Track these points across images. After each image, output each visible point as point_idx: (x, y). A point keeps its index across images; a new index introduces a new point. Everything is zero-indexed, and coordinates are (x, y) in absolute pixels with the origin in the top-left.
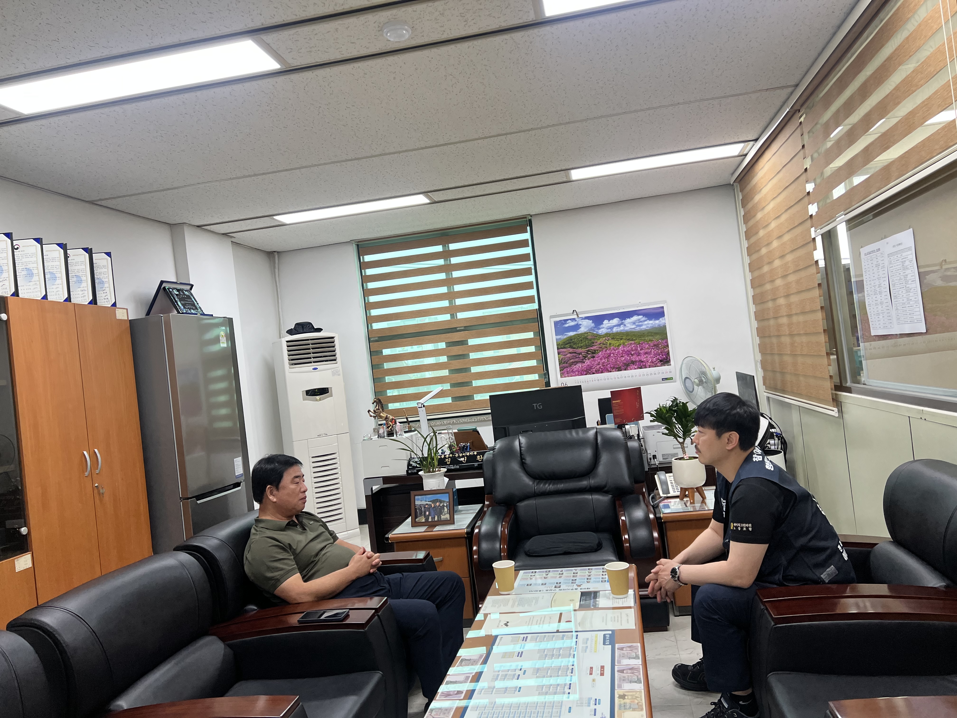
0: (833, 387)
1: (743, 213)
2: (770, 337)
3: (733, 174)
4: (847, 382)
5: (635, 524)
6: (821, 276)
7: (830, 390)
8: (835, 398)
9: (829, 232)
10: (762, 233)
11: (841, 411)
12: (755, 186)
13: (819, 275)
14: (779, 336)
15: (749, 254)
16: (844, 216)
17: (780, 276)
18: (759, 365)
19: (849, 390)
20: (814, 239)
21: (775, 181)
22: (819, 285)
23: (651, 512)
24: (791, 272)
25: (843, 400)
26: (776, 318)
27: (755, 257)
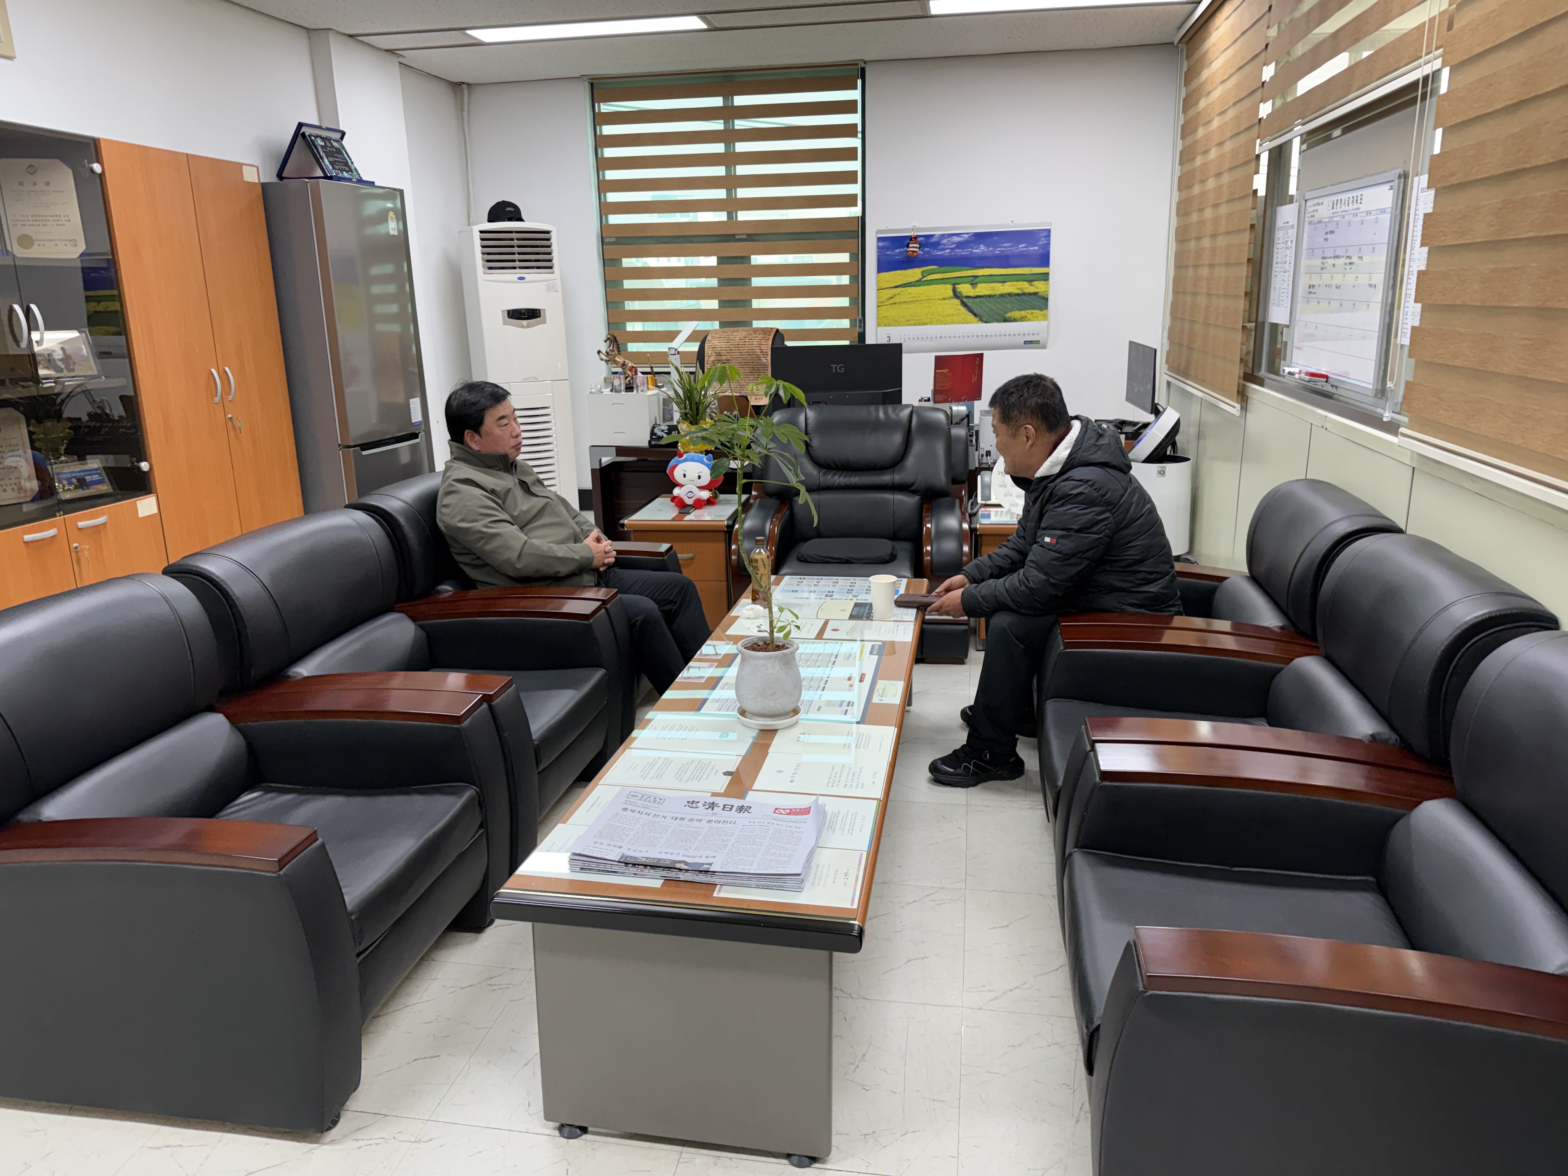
0: (1242, 375)
1: (1183, 96)
2: (1184, 293)
3: (1179, 28)
4: (1260, 370)
5: (942, 534)
6: (1257, 213)
7: (1237, 378)
8: (1241, 390)
9: (1280, 147)
10: (1201, 132)
11: (1244, 408)
12: (1205, 54)
13: (1255, 211)
14: (1195, 294)
15: (1181, 164)
16: (1300, 127)
17: (1211, 204)
18: (1166, 335)
19: (1261, 382)
20: (1258, 157)
21: (1229, 53)
22: (1252, 226)
23: (966, 521)
24: (1224, 200)
25: (1250, 395)
26: (1196, 267)
27: (1187, 167)
